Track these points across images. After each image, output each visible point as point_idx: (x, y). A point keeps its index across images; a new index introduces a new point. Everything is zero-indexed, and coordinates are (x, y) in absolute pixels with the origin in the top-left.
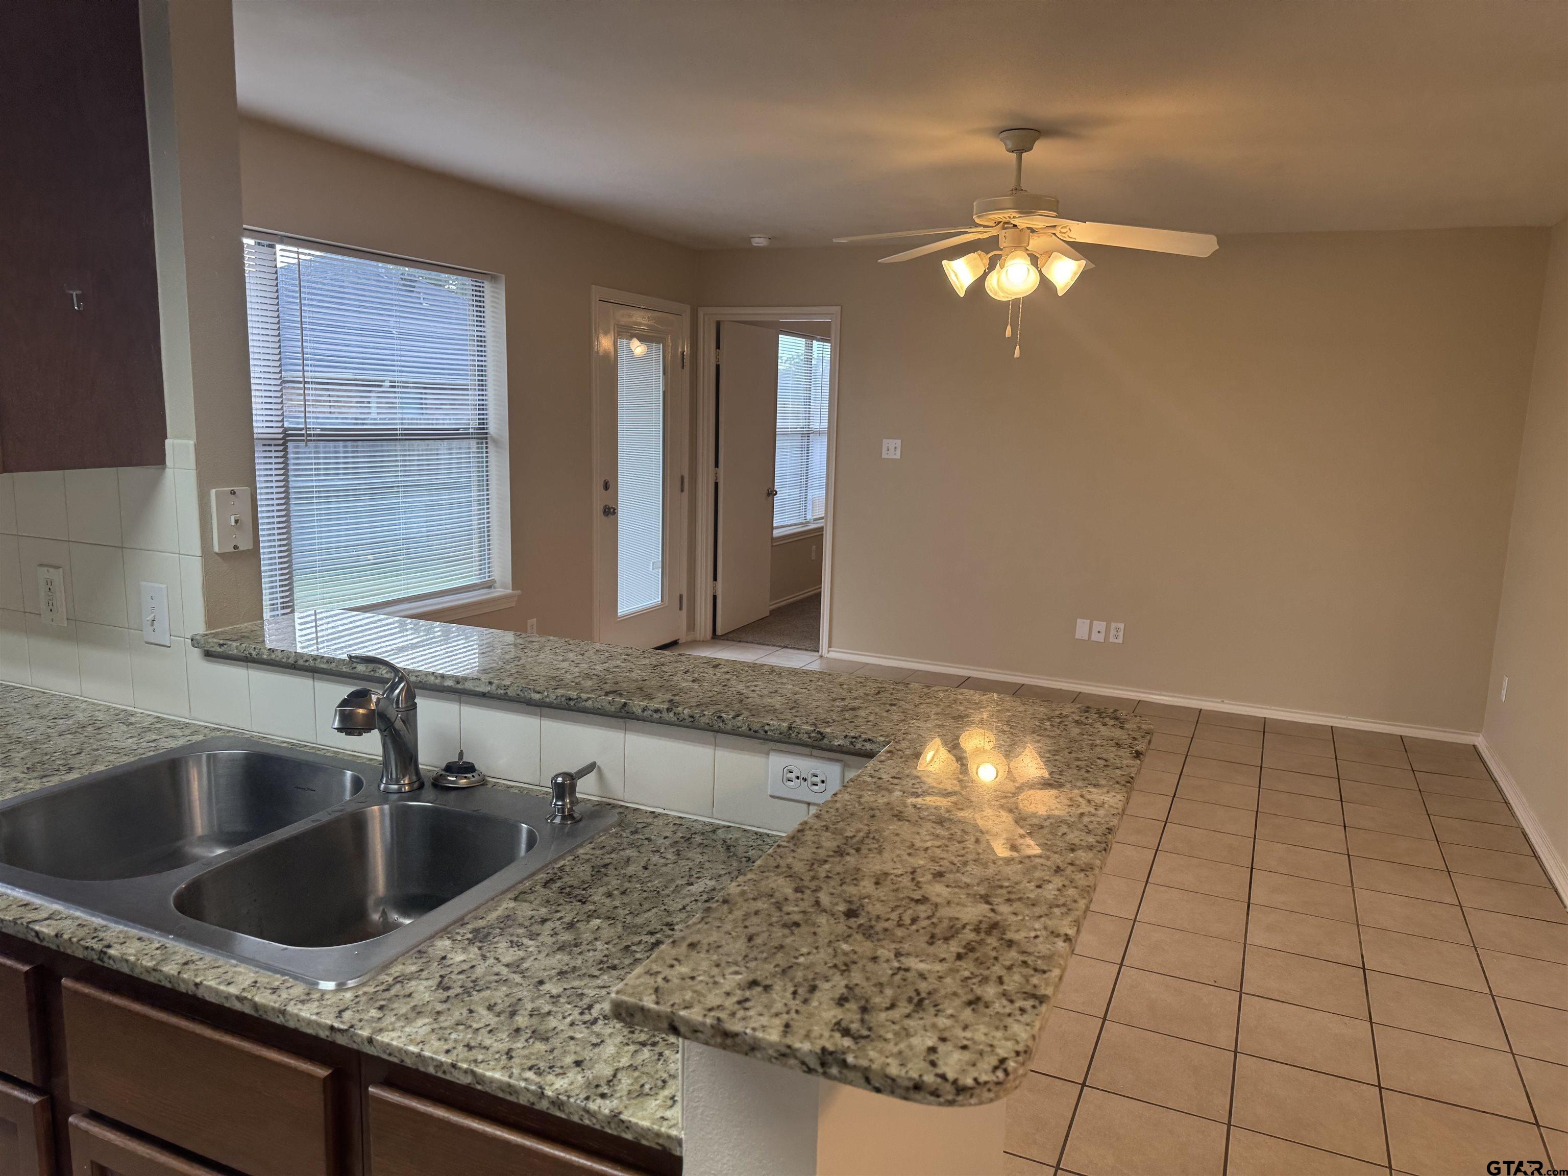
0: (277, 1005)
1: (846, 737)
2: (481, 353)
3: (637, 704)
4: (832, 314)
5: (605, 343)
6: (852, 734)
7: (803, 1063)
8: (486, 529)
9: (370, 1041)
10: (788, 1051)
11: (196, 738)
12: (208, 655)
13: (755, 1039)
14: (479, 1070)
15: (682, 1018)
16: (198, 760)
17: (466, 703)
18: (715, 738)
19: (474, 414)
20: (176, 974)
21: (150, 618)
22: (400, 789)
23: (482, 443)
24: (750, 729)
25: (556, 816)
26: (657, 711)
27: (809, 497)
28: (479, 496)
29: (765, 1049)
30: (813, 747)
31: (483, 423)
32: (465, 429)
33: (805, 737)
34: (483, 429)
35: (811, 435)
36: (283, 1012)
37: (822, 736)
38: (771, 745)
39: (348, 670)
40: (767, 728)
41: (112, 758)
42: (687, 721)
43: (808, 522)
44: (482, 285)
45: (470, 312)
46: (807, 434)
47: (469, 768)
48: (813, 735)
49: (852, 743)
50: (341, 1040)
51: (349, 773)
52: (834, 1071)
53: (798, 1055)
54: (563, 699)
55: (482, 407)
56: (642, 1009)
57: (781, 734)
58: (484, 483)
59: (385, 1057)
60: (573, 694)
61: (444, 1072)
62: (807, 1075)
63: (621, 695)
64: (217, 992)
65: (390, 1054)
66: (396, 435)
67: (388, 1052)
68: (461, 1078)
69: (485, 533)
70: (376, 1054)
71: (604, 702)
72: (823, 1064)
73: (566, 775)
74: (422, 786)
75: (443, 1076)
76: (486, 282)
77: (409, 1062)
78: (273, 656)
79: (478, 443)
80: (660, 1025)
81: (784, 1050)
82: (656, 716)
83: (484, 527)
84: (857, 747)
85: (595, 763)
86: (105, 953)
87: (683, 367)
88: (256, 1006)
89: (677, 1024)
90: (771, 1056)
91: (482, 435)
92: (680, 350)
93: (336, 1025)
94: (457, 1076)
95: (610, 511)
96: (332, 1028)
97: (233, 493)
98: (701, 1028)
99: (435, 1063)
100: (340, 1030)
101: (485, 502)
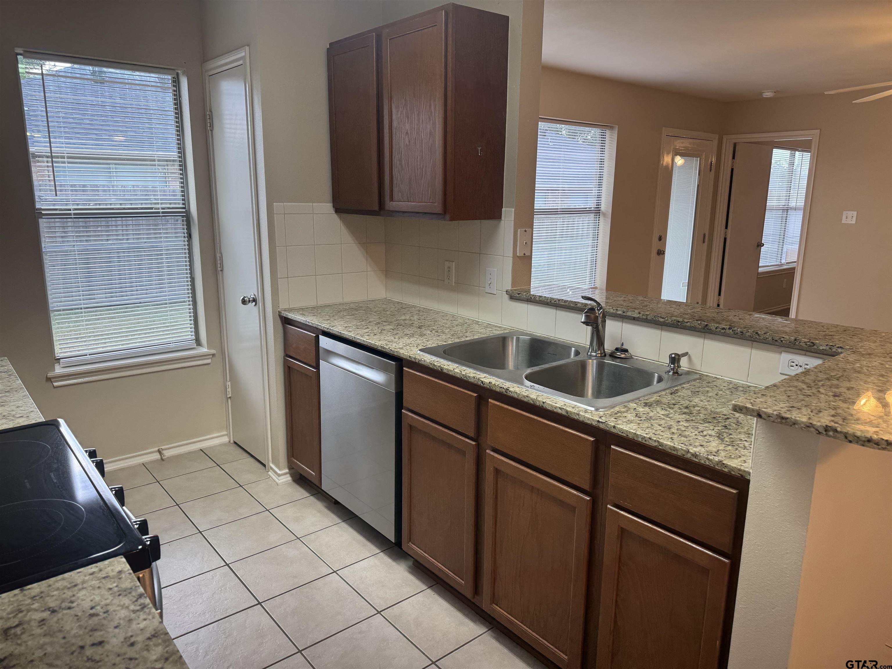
0: (576, 412)
1: (827, 345)
2: (601, 168)
3: (713, 326)
4: (814, 134)
5: (667, 159)
6: (831, 344)
7: (817, 430)
8: (595, 260)
9: (614, 427)
10: (810, 425)
11: (506, 331)
12: (512, 298)
13: (796, 420)
14: (661, 441)
15: (763, 411)
16: (513, 338)
17: (626, 322)
18: (752, 344)
19: (595, 200)
20: (536, 398)
21: (489, 282)
22: (596, 355)
23: (597, 215)
24: (773, 340)
25: (670, 371)
26: (723, 329)
27: (785, 250)
28: (593, 243)
29: (800, 424)
30: (807, 351)
31: (598, 205)
32: (589, 208)
33: (803, 344)
34: (598, 208)
35: (789, 210)
36: (578, 415)
37: (814, 344)
38: (783, 349)
39: (573, 306)
40: (782, 339)
41: (479, 335)
42: (739, 334)
43: (782, 265)
44: (605, 132)
45: (598, 147)
46: (786, 210)
47: (626, 351)
48: (809, 343)
49: (830, 348)
50: (602, 426)
51: (573, 349)
52: (831, 433)
53: (815, 427)
54: (675, 321)
55: (599, 197)
56: (746, 407)
57: (790, 342)
58: (596, 237)
59: (620, 433)
60: (681, 320)
61: (646, 441)
62: (819, 435)
63: (704, 321)
64: (552, 406)
65: (622, 433)
66: (558, 211)
67: (622, 432)
68: (653, 443)
69: (594, 262)
70: (616, 432)
71: (696, 324)
72: (826, 431)
73: (676, 354)
74: (605, 355)
75: (645, 442)
76: (607, 130)
77: (630, 436)
78: (541, 299)
79: (595, 215)
80: (753, 414)
81: (808, 424)
82: (722, 331)
83: (594, 259)
84: (833, 351)
85: (688, 353)
86: (508, 390)
87: (711, 171)
88: (567, 412)
89: (761, 413)
90: (802, 427)
91: (597, 212)
92: (710, 161)
93: (600, 420)
94: (651, 442)
95: (661, 253)
96: (598, 421)
97: (525, 231)
98: (771, 416)
99: (642, 437)
100: (601, 422)
101: (596, 246)
